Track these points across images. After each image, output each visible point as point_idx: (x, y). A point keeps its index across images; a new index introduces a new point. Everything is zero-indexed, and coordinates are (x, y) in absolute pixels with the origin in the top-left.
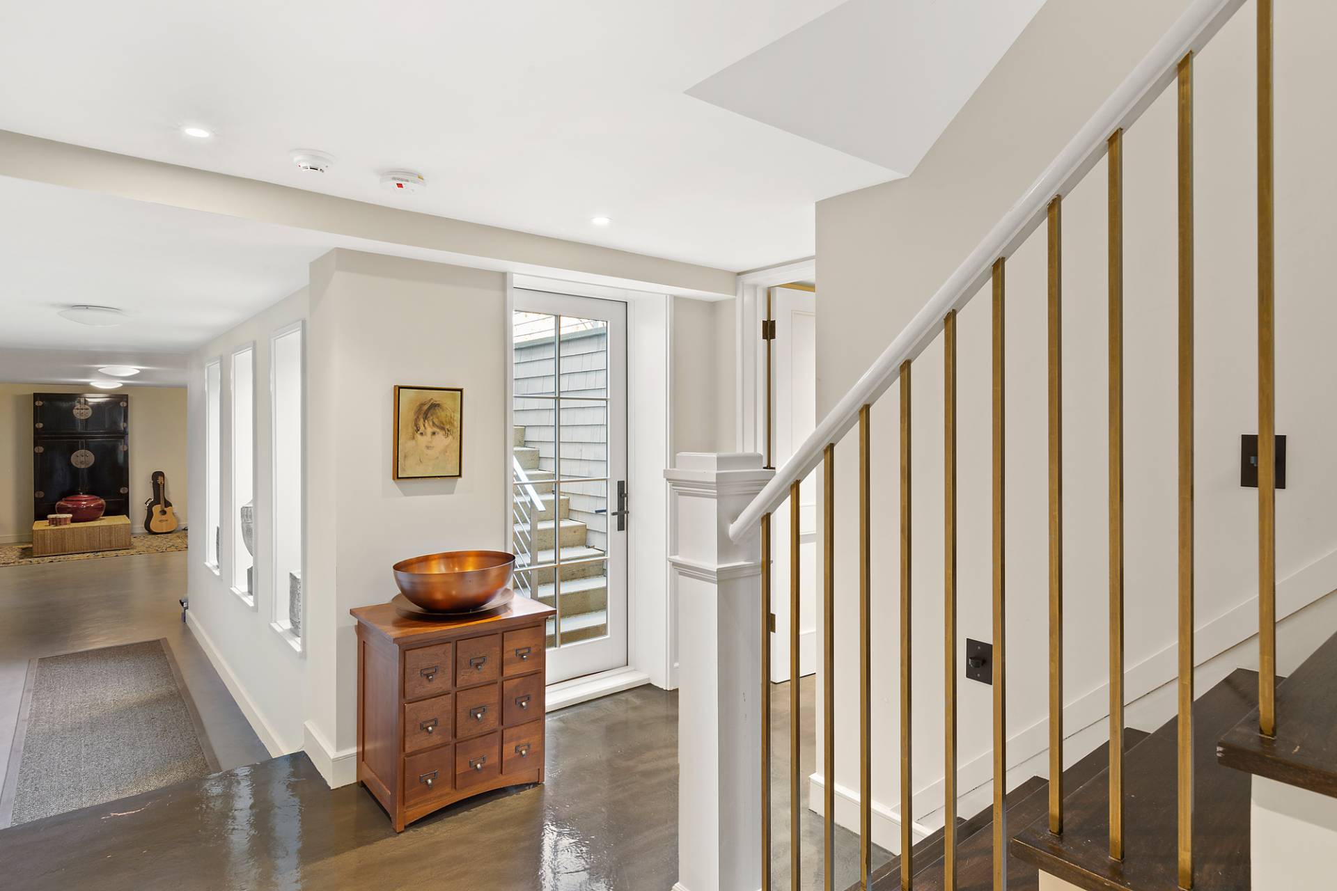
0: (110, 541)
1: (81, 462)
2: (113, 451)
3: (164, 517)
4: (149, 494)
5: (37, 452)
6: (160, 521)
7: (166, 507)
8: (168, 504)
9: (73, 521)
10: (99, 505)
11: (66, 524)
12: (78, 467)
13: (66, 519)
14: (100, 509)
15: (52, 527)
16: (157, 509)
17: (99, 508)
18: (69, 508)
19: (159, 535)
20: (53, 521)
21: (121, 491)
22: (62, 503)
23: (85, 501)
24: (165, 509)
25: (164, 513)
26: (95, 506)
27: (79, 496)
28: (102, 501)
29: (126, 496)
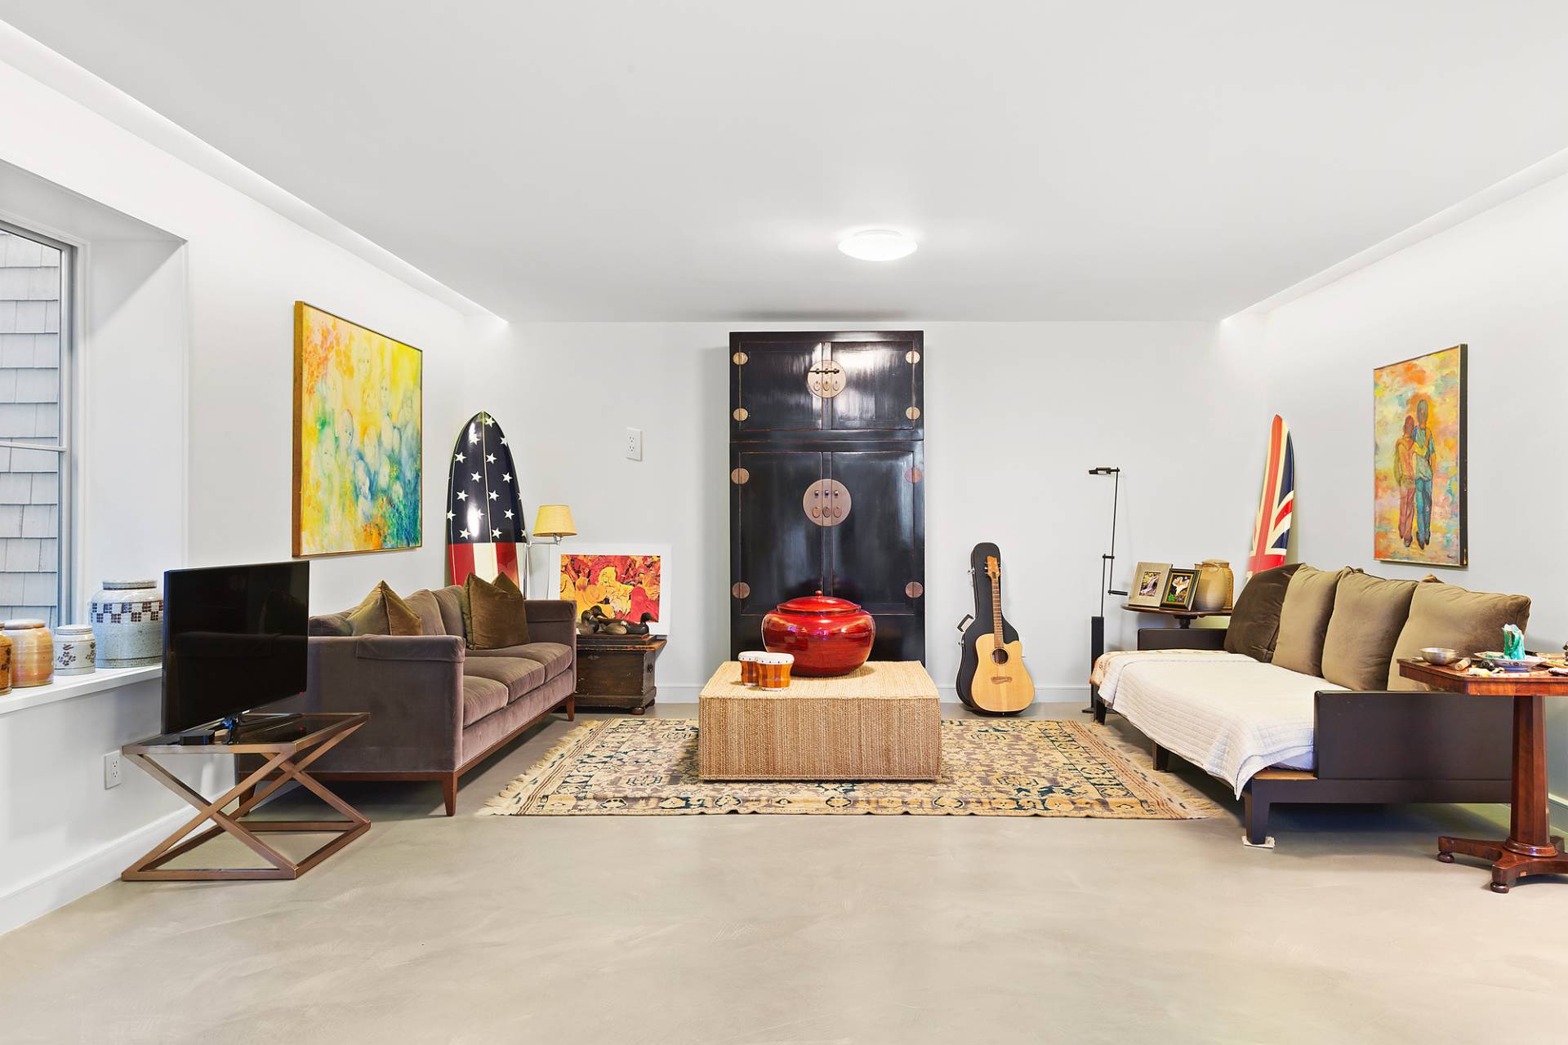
0: (887, 750)
1: (825, 512)
2: (886, 485)
3: (1002, 670)
4: (967, 605)
5: (736, 482)
6: (994, 679)
7: (1007, 641)
8: (1010, 635)
9: (798, 672)
10: (860, 629)
11: (778, 685)
12: (818, 522)
13: (778, 668)
14: (864, 641)
15: (747, 692)
16: (986, 644)
17: (859, 637)
18: (791, 633)
19: (994, 722)
20: (751, 672)
21: (908, 592)
22: (775, 618)
23: (828, 615)
24: (1006, 647)
25: (1001, 656)
26: (849, 632)
27: (814, 599)
28: (866, 619)
29: (919, 605)
